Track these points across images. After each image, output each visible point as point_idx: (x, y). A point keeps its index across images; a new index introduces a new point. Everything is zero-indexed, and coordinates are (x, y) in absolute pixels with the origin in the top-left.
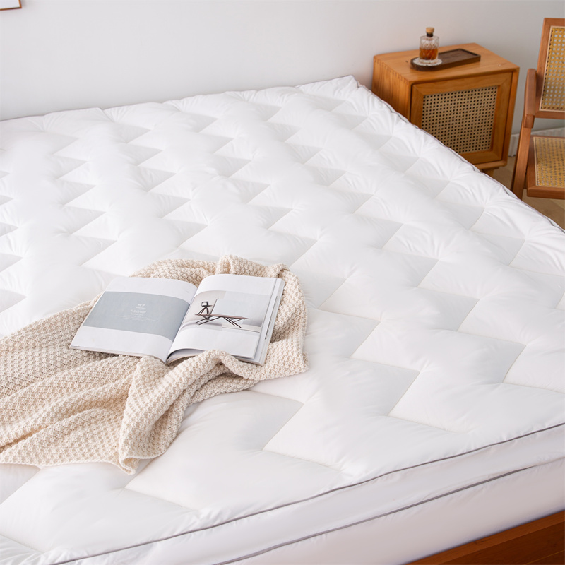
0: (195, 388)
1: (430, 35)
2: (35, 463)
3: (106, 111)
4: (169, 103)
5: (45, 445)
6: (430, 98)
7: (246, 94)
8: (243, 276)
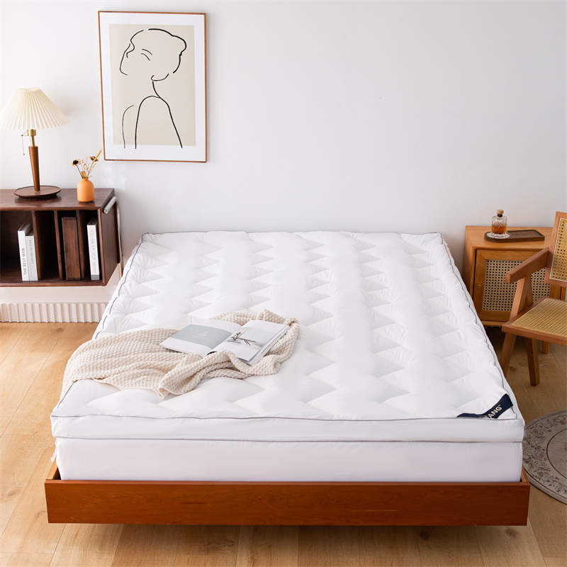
0: (210, 368)
1: (500, 216)
2: (119, 386)
3: (250, 234)
4: (297, 233)
5: (126, 378)
6: (493, 263)
7: (355, 235)
8: (268, 322)
